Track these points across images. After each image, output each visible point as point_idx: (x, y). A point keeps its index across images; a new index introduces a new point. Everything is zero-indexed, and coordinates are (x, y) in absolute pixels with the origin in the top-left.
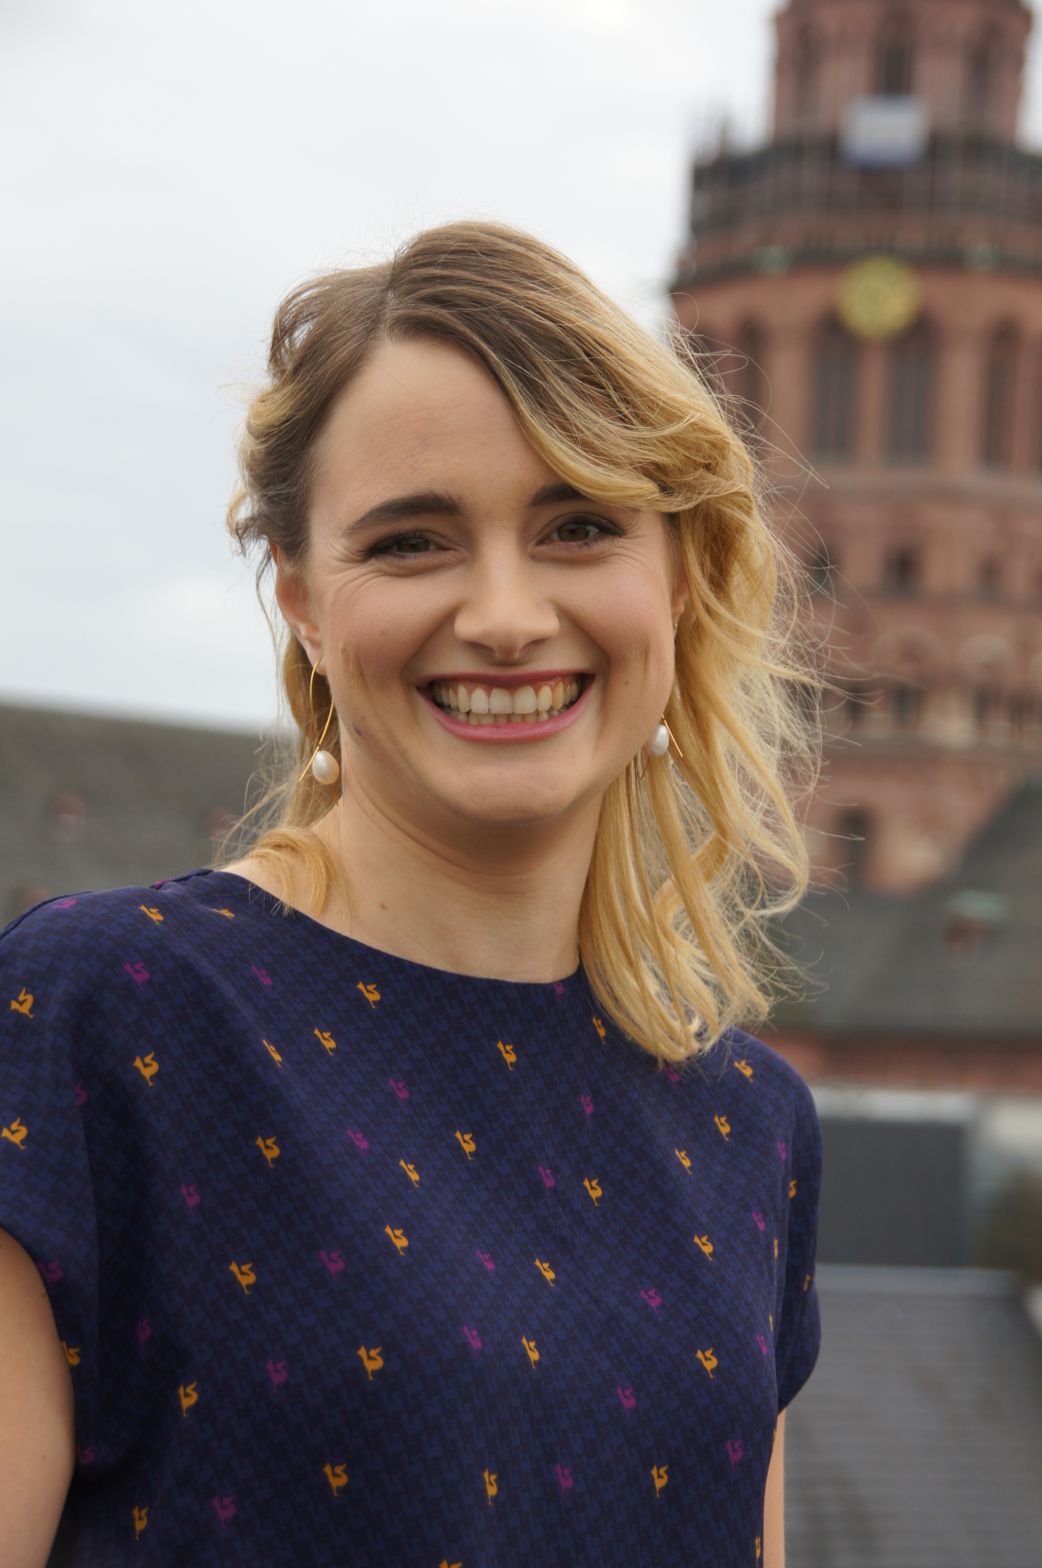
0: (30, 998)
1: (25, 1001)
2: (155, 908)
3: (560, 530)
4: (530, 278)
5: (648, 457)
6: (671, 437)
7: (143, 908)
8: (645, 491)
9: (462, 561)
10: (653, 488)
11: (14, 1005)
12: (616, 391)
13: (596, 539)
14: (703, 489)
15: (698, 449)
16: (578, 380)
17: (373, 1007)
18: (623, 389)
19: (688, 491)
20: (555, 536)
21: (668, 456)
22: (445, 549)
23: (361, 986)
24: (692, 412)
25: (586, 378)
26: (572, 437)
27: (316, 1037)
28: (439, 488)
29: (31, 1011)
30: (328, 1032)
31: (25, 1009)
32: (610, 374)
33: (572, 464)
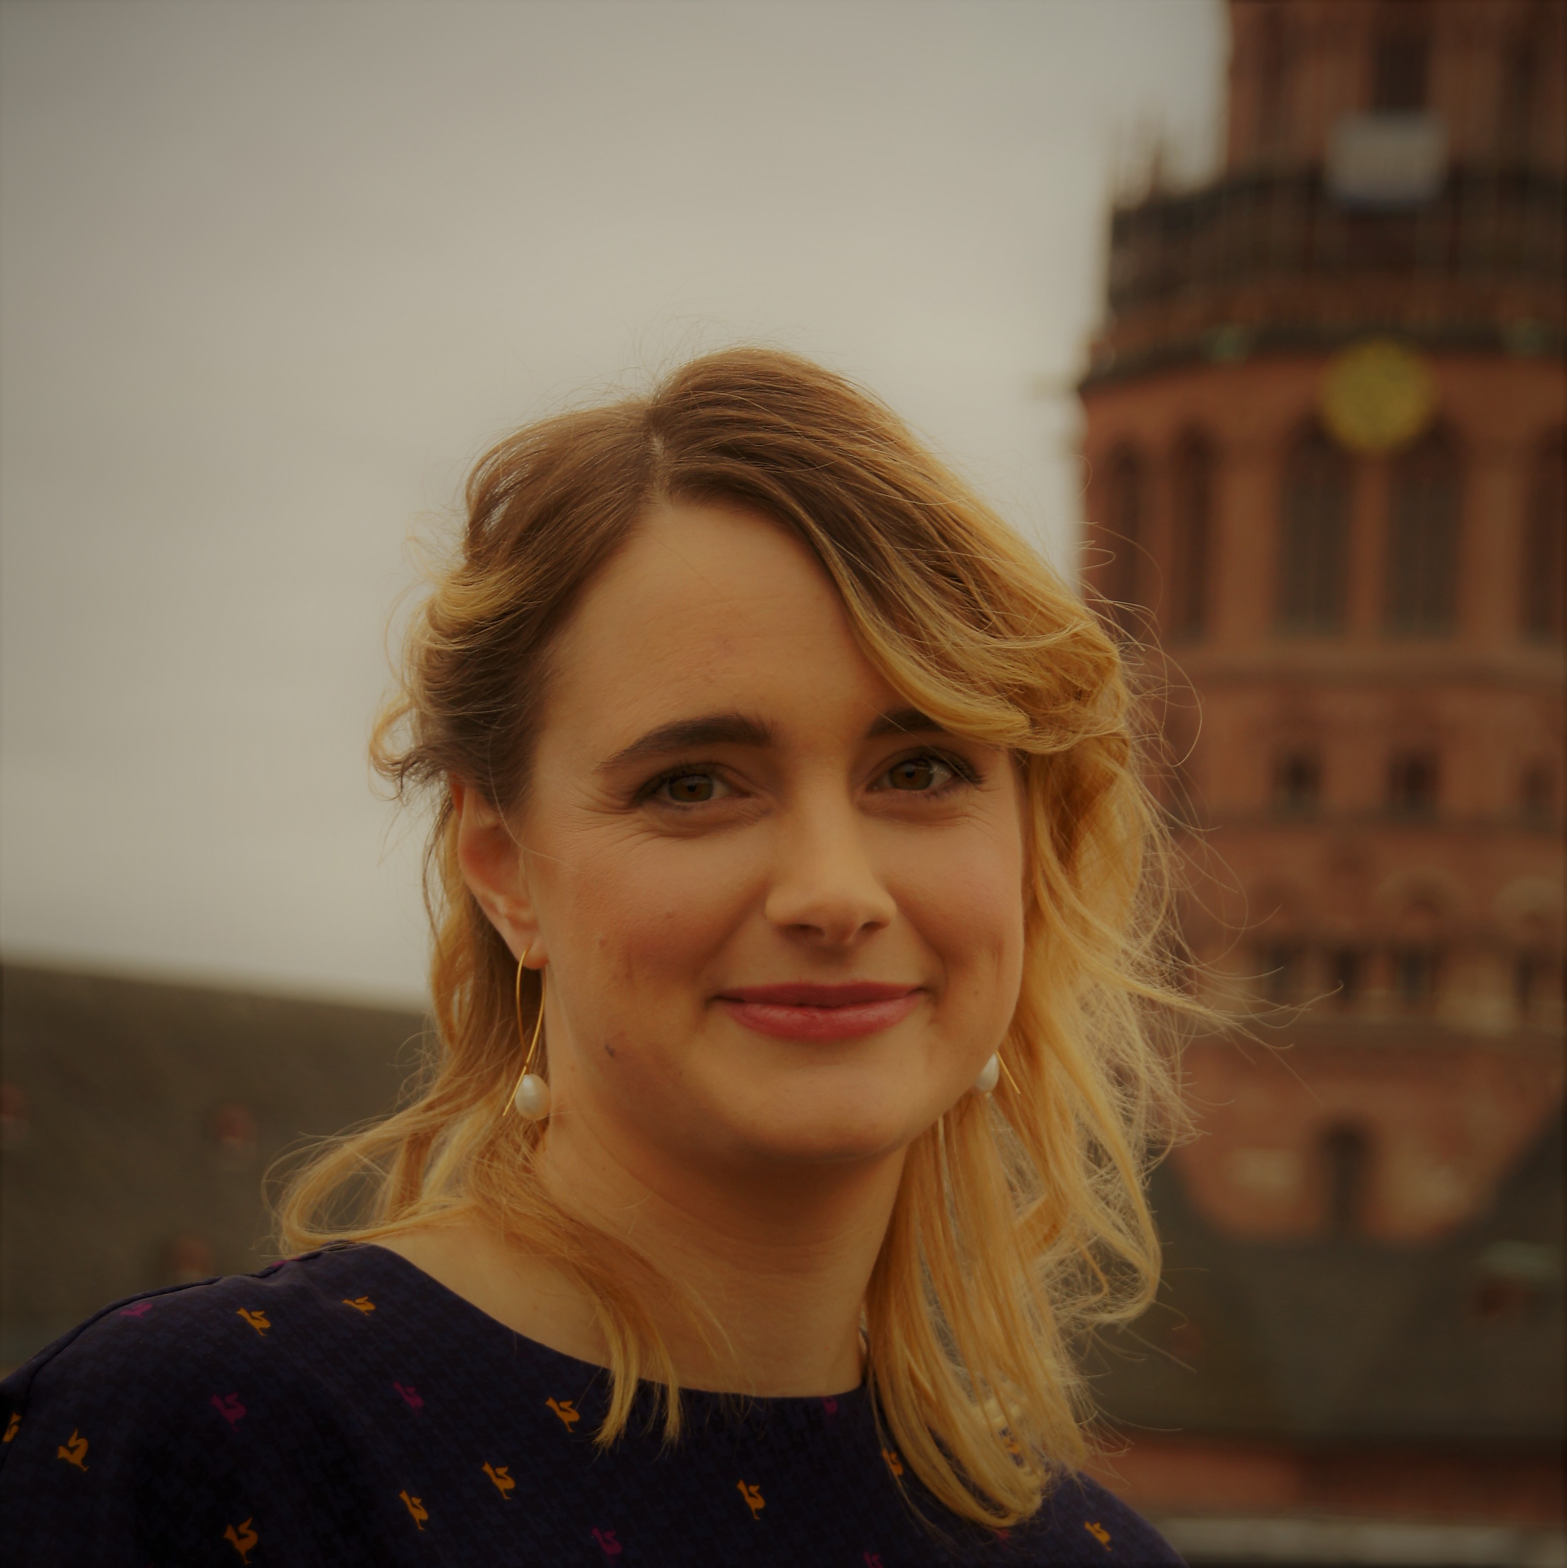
0: (83, 1444)
1: (76, 1447)
2: (259, 1310)
3: (892, 771)
4: (856, 426)
5: (1020, 678)
6: (1047, 652)
7: (242, 1312)
8: (1015, 724)
9: (766, 812)
10: (1024, 722)
11: (63, 1453)
12: (978, 586)
13: (946, 787)
14: (1080, 726)
15: (1081, 671)
16: (929, 569)
17: (570, 1430)
18: (987, 584)
19: (1061, 727)
20: (886, 781)
21: (1042, 677)
22: (745, 794)
23: (551, 1403)
24: (1076, 619)
25: (939, 566)
26: (922, 645)
27: (486, 1475)
28: (746, 708)
29: (85, 1461)
30: (504, 1467)
31: (76, 1458)
32: (971, 565)
33: (919, 685)
